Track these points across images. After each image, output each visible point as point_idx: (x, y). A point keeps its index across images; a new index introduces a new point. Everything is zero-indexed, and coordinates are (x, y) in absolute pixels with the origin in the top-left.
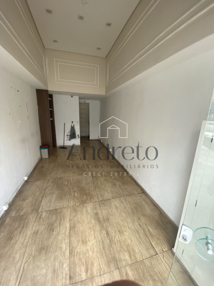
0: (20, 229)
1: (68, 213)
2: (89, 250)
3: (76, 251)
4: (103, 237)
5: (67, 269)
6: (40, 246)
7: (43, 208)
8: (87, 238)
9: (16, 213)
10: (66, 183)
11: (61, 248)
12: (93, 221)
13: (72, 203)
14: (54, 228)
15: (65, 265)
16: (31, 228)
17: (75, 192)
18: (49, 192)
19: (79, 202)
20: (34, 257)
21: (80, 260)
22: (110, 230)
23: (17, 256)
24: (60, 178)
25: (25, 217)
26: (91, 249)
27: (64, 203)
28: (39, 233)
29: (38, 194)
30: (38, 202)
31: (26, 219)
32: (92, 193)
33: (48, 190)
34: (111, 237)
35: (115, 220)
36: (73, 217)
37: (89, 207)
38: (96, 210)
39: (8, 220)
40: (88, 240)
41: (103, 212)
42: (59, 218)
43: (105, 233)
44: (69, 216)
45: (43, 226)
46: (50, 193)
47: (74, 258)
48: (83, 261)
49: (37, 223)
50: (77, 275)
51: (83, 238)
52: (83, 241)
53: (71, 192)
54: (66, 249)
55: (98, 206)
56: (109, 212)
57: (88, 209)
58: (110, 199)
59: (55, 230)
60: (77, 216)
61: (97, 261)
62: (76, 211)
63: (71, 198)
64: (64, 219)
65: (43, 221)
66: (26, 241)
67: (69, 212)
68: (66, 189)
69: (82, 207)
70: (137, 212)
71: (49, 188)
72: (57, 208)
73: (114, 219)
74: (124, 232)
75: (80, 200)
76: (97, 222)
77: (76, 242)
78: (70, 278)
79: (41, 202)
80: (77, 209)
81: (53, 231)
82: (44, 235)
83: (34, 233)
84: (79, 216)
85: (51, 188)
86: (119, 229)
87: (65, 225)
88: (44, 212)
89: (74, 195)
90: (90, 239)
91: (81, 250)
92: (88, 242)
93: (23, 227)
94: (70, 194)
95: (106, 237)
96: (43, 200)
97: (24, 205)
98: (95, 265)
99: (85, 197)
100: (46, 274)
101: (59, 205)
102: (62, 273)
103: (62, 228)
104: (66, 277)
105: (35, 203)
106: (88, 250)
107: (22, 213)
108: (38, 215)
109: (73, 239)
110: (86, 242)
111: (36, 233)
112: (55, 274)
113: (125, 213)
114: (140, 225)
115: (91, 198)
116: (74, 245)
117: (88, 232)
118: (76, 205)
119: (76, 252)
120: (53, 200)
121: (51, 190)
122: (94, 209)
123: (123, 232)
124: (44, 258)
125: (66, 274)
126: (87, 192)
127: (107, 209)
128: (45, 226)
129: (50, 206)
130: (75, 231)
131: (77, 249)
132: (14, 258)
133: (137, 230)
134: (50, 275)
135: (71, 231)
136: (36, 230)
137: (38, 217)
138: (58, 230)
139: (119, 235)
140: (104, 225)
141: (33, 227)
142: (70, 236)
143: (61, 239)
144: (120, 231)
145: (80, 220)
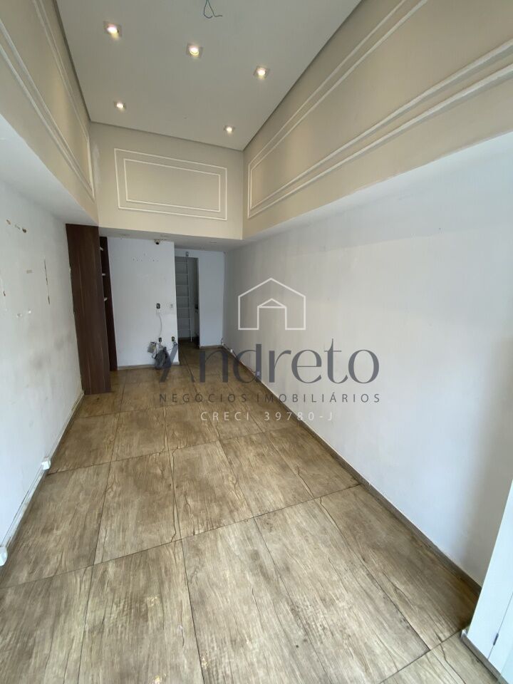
0: (49, 622)
1: (179, 560)
2: (256, 664)
3: (220, 671)
4: (284, 622)
6: (117, 668)
7: (105, 551)
8: (244, 632)
9: (31, 573)
10: (159, 471)
12: (250, 578)
13: (183, 530)
14: (147, 612)
16: (80, 615)
17: (185, 495)
18: (117, 499)
19: (203, 524)
22: (297, 598)
24: (142, 458)
25: (57, 583)
26: (259, 662)
27: (164, 531)
28: (107, 630)
29: (84, 508)
30: (88, 534)
31: (62, 587)
32: (233, 495)
33: (112, 494)
34: (306, 619)
35: (306, 569)
36: (195, 571)
38: (252, 544)
40: (246, 636)
41: (270, 549)
42: (155, 578)
43: (288, 609)
44: (182, 570)
45: (115, 606)
46: (119, 504)
49: (97, 600)
51: (234, 632)
52: (235, 641)
53: (177, 495)
54: (192, 670)
55: (253, 532)
56: (285, 545)
57: (231, 543)
58: (281, 510)
59: (149, 615)
60: (203, 566)
62: (198, 552)
63: (180, 516)
64: (170, 581)
65: (113, 590)
66: (74, 656)
67: (181, 557)
68: (160, 487)
69: (212, 536)
70: (355, 538)
71: (115, 488)
72: (146, 546)
73: (302, 566)
74: (337, 602)
75: (205, 518)
76: (262, 579)
77: (215, 645)
79: (98, 531)
80: (201, 546)
81: (147, 621)
82: (122, 633)
83: (91, 632)
84: (209, 566)
85: (119, 489)
86: (322, 593)
87: (177, 596)
88: (110, 564)
89: (185, 505)
90: (251, 631)
91: (234, 669)
92: (248, 642)
93: (58, 615)
94: (175, 503)
95: (293, 621)
96: (102, 527)
97: (51, 545)
99: (216, 510)
101: (149, 538)
103: (168, 608)
105: (81, 537)
106: (251, 664)
107: (48, 572)
108: (93, 573)
109: (205, 637)
110: (243, 641)
111: (98, 629)
113: (326, 546)
114: (369, 575)
115: (231, 512)
116: (213, 654)
117: (243, 612)
118: (196, 533)
119: (220, 676)
120: (131, 524)
121: (119, 495)
122: (244, 540)
123: (332, 602)
126: (218, 492)
127: (280, 539)
128: (121, 607)
129: (124, 545)
130: (206, 614)
131: (223, 666)
133: (368, 591)
135: (197, 615)
136: (97, 623)
137: (96, 581)
138: (160, 615)
139: (326, 612)
140: (281, 585)
141: (86, 612)
142: (195, 630)
143: (173, 640)
144: (325, 600)
145: (215, 579)
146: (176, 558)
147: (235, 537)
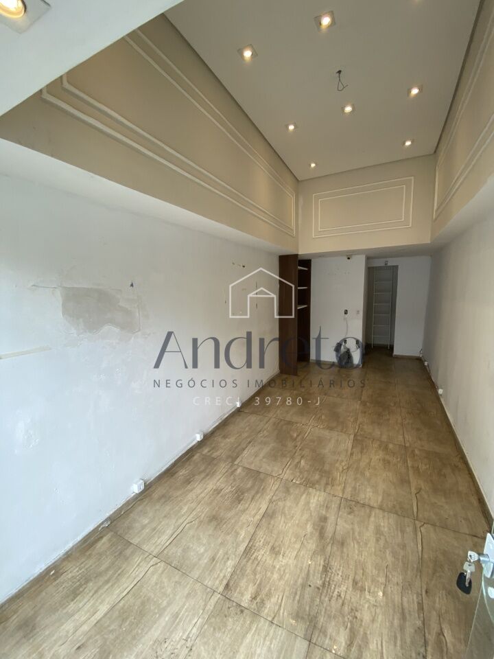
0: (203, 475)
1: (274, 488)
2: (276, 569)
3: (255, 554)
5: (229, 570)
6: (214, 513)
7: (241, 461)
8: (283, 549)
9: (209, 452)
10: (295, 435)
11: (237, 533)
12: (309, 528)
13: (287, 475)
14: (242, 499)
15: (230, 563)
16: (216, 480)
17: (302, 457)
18: (262, 439)
19: (301, 479)
20: (201, 522)
21: (254, 573)
22: (335, 564)
23: (185, 509)
24: (290, 423)
25: (215, 462)
26: (279, 569)
27: (276, 469)
28: (220, 495)
29: (245, 435)
30: (240, 447)
31: (216, 465)
32: (337, 475)
33: (262, 435)
34: (330, 578)
35: (358, 555)
36: (279, 499)
37: (316, 498)
38: (327, 511)
39: (197, 457)
40: (282, 552)
41: (338, 524)
42: (256, 488)
43: (322, 563)
44: (272, 494)
45: (230, 487)
46: (262, 441)
47: (247, 562)
48: (257, 577)
49: (225, 479)
50: (238, 590)
51: (277, 544)
52: (274, 548)
53: (297, 454)
54: (243, 541)
55: (334, 506)
56: (353, 529)
57: (312, 501)
58: (372, 508)
59: (242, 502)
60: (285, 500)
61: (279, 596)
62: (287, 491)
63: (291, 466)
64: (262, 494)
65: (234, 480)
66: (203, 495)
67: (276, 488)
68: (290, 444)
69: (302, 490)
71: (265, 432)
72: (261, 470)
73: (357, 552)
74: (367, 593)
75: (305, 477)
76: (317, 534)
77: (263, 540)
78: (227, 585)
79: (244, 449)
80: (291, 490)
81: (239, 504)
82: (226, 500)
83: (215, 490)
84: (288, 504)
85: (267, 434)
86: (358, 578)
87: (260, 504)
88: (240, 468)
89: (298, 463)
90: (287, 552)
91: (263, 560)
92: (281, 556)
93: (207, 475)
94: (292, 458)
95: (320, 572)
96: (247, 448)
97: (223, 444)
98: (273, 600)
99: (317, 477)
100: (202, 555)
101: (266, 467)
102: (221, 571)
103: (252, 506)
104: (222, 580)
105: (236, 448)
106: (274, 567)
107: (215, 455)
108: (232, 466)
109: (260, 533)
110: (279, 553)
111: (218, 491)
112: (212, 563)
113: (394, 557)
114: (421, 607)
115: (327, 484)
116: (258, 543)
117: (290, 540)
118: (294, 481)
119: (254, 556)
120: (261, 455)
121: (265, 437)
122: (324, 505)
123: (362, 589)
124: (210, 532)
125: (224, 576)
126: (327, 467)
127: (352, 524)
128: (233, 489)
129: (252, 463)
130: (269, 523)
131: (259, 553)
132: (181, 508)
134: (206, 561)
135: (264, 520)
136: (219, 489)
137: (230, 471)
138: (247, 505)
139: (351, 589)
140: (329, 548)
141: (218, 481)
142: (258, 526)
143: (244, 521)
144: (356, 583)
145: (287, 512)
146: (273, 487)
147: (318, 500)
